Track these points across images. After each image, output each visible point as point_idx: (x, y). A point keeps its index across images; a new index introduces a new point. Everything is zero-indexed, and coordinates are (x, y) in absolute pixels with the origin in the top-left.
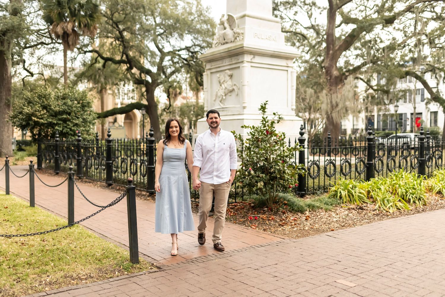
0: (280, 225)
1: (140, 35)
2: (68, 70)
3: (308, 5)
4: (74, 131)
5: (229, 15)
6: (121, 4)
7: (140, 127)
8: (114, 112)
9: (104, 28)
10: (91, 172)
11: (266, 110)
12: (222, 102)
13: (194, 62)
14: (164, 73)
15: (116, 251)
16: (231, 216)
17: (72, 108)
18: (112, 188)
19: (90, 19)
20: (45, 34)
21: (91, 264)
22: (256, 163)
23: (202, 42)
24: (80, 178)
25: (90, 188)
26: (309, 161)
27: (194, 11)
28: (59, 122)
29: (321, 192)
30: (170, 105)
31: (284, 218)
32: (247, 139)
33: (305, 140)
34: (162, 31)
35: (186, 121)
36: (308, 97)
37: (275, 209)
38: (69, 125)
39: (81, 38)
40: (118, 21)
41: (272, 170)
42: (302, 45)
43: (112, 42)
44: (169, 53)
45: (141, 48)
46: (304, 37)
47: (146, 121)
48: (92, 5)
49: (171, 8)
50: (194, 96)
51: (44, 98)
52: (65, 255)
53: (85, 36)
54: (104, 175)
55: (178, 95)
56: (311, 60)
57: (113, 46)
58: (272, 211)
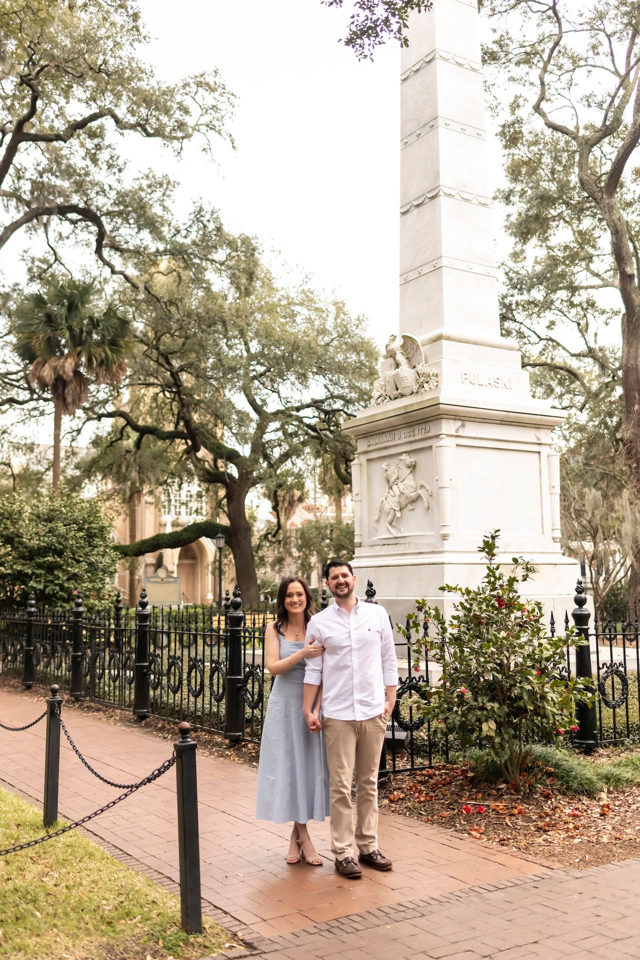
0: (539, 829)
1: (216, 379)
2: (62, 454)
3: (577, 305)
4: (68, 591)
5: (404, 337)
6: (177, 317)
7: (213, 573)
8: (157, 544)
9: (139, 366)
10: (102, 684)
11: (495, 551)
12: (394, 523)
13: (331, 432)
14: (267, 457)
15: (150, 898)
16: (420, 802)
17: (66, 539)
18: (148, 725)
19: (111, 350)
20: (18, 381)
21: (88, 933)
22: (478, 676)
23: (347, 390)
24: (77, 699)
25: (99, 723)
26: (601, 666)
27: (329, 325)
28: (38, 572)
29: (634, 740)
30: (279, 526)
31: (548, 810)
32: (454, 617)
33: (589, 615)
34: (261, 369)
35: (313, 559)
36: (588, 508)
37: (525, 786)
38: (58, 578)
39: (92, 387)
40: (170, 351)
41: (516, 691)
42: (569, 392)
43: (157, 394)
44: (276, 414)
45: (218, 404)
46: (573, 375)
47: (225, 561)
48: (115, 321)
49: (282, 320)
50: (331, 505)
51: (7, 518)
52: (30, 906)
53: (99, 384)
54: (130, 694)
55: (296, 503)
56: (591, 424)
57: (160, 401)
58: (517, 791)
